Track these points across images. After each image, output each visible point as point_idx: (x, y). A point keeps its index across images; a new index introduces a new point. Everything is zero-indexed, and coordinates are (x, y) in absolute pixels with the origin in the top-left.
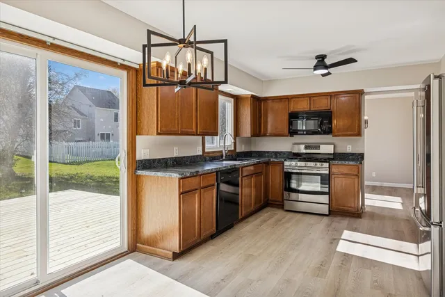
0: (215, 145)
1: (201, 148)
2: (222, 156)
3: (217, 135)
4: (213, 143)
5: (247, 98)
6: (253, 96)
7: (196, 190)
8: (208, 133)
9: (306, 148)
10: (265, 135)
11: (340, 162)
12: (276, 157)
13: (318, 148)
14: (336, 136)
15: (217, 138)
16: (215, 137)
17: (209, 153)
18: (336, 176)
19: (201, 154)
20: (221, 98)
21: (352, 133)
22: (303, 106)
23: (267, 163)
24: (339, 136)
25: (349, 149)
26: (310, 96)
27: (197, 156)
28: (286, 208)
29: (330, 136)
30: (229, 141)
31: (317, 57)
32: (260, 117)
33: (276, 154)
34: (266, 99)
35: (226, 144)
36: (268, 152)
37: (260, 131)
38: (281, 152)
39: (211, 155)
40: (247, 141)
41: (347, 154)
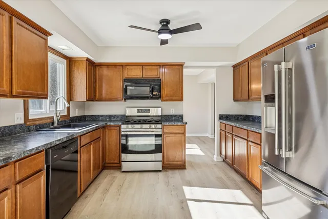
0: (44, 110)
1: (22, 115)
2: (53, 123)
3: (46, 98)
4: (41, 108)
5: (82, 61)
6: (88, 60)
7: (6, 189)
8: (32, 94)
9: (138, 111)
10: (100, 100)
11: (170, 124)
12: (110, 121)
13: (148, 111)
14: (164, 101)
15: (46, 102)
16: (44, 100)
17: (34, 120)
18: (167, 135)
19: (22, 122)
20: (51, 56)
21: (178, 98)
22: (136, 73)
23: (104, 127)
24: (167, 100)
25: (172, 112)
26: (142, 65)
27: (15, 126)
28: (123, 169)
29: (159, 101)
30: (62, 105)
31: (161, 22)
32: (95, 82)
33: (110, 117)
34: (100, 65)
35: (58, 109)
36: (102, 116)
37: (95, 96)
38: (115, 115)
39: (37, 123)
40: (82, 105)
41: (171, 116)
